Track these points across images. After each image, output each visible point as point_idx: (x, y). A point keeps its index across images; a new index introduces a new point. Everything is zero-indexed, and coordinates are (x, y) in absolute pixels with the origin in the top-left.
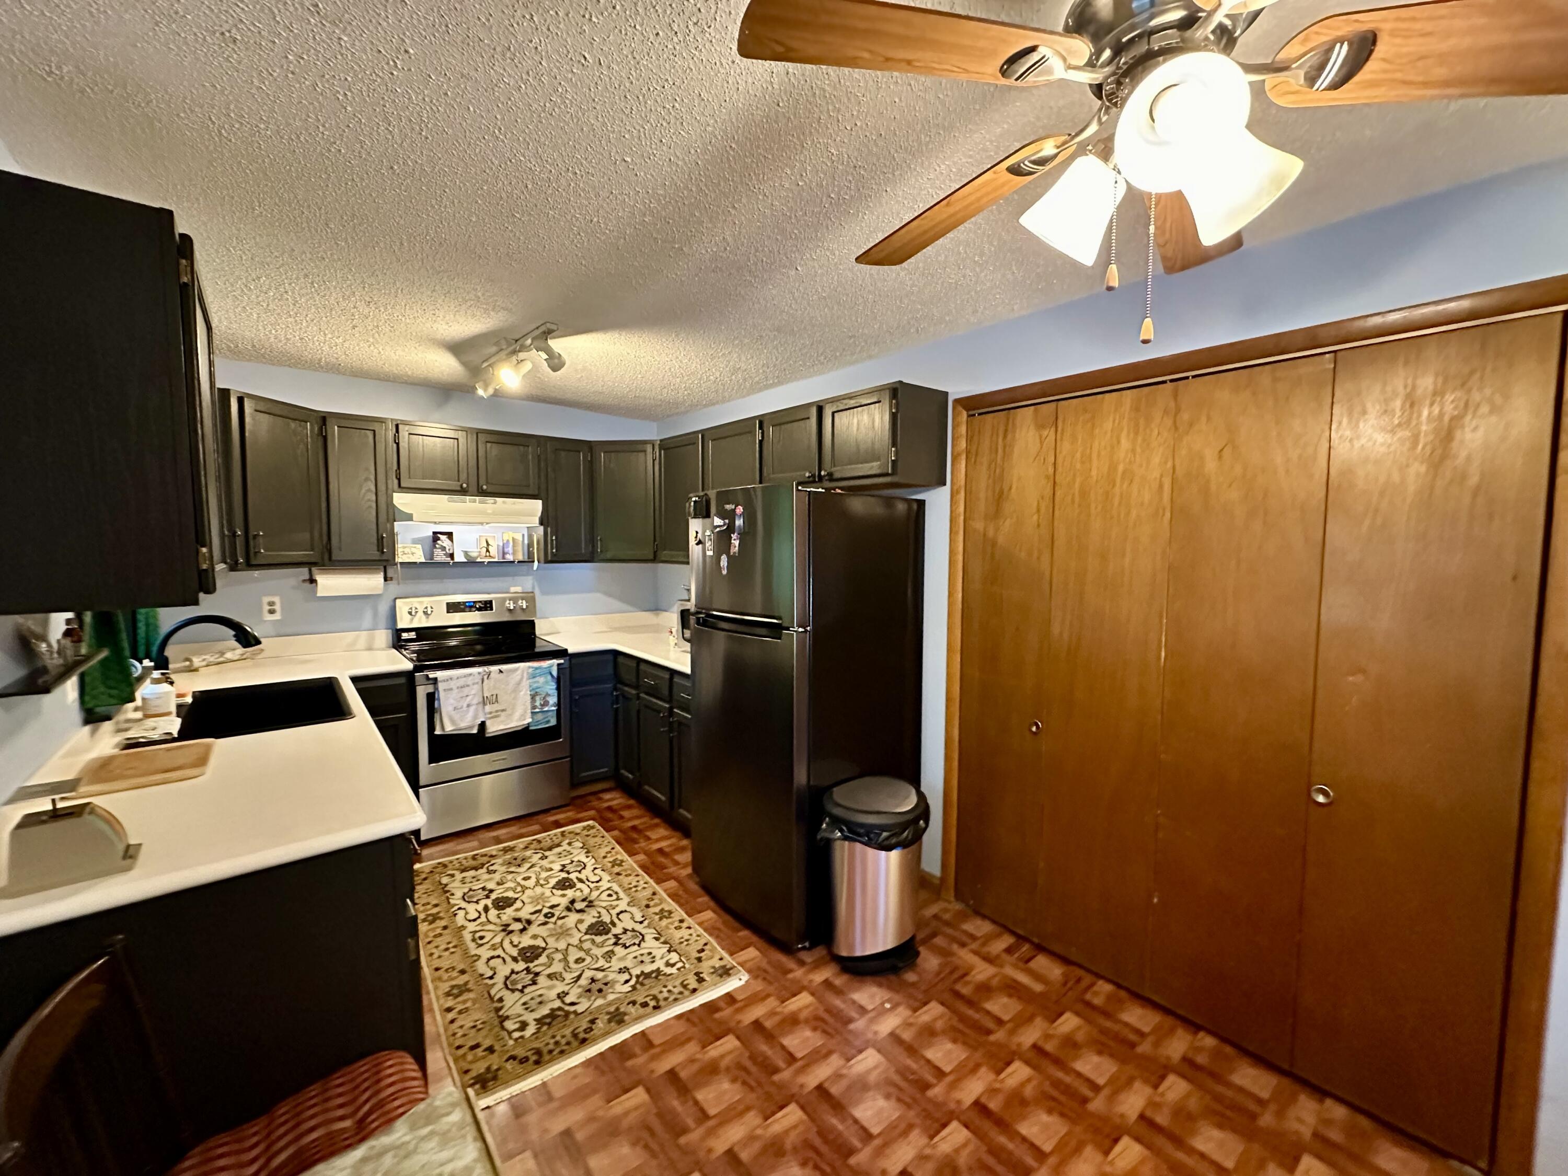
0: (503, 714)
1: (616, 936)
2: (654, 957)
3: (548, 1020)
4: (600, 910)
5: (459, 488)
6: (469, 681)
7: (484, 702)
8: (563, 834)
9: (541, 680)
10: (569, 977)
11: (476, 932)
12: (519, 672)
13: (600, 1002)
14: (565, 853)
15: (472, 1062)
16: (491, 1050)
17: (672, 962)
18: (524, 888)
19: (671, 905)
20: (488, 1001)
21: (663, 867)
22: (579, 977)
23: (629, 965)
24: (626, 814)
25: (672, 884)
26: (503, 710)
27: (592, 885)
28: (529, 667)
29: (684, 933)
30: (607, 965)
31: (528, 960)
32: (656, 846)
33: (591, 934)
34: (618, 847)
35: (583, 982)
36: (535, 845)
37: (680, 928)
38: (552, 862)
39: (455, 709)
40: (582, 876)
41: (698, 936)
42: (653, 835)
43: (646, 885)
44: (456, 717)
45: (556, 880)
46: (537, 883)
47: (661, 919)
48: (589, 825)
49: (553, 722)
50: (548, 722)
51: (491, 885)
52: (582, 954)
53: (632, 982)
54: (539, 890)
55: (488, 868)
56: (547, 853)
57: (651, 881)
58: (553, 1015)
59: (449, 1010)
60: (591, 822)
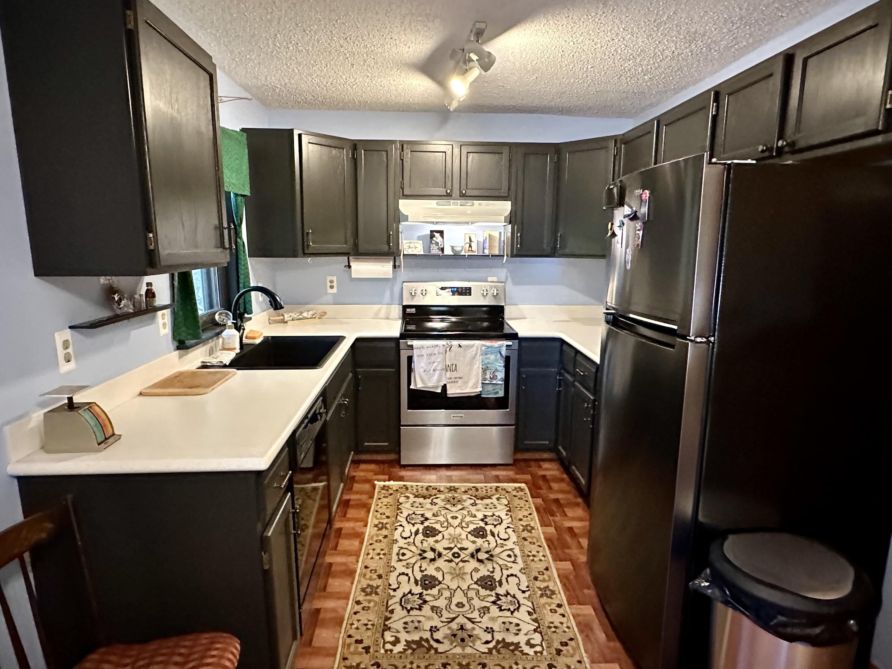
0: (460, 381)
1: (497, 595)
2: (519, 630)
3: (414, 647)
4: (495, 566)
5: (445, 194)
6: (436, 351)
7: (447, 368)
8: (497, 489)
9: (492, 357)
10: (446, 615)
11: (402, 548)
12: (475, 348)
13: (458, 650)
14: (491, 506)
15: (352, 654)
16: (367, 649)
17: (532, 642)
18: (449, 525)
19: (557, 585)
20: (383, 609)
21: (565, 546)
22: (453, 619)
23: (496, 628)
24: (555, 486)
25: (567, 565)
26: (460, 378)
27: (499, 541)
28: (483, 345)
29: (556, 619)
30: (479, 619)
31: (426, 587)
32: (568, 524)
33: (479, 586)
34: (535, 514)
35: (454, 625)
36: (473, 491)
37: (556, 612)
38: (478, 510)
39: (424, 371)
40: (496, 531)
41: (568, 627)
42: (570, 513)
43: (543, 558)
44: (425, 378)
45: (475, 526)
46: (460, 525)
47: (542, 596)
48: (520, 488)
49: (501, 394)
50: (497, 393)
51: (428, 515)
52: (464, 601)
53: (491, 645)
54: (459, 530)
55: (432, 500)
56: (478, 502)
57: (549, 556)
58: (419, 643)
59: (358, 603)
60: (523, 485)
